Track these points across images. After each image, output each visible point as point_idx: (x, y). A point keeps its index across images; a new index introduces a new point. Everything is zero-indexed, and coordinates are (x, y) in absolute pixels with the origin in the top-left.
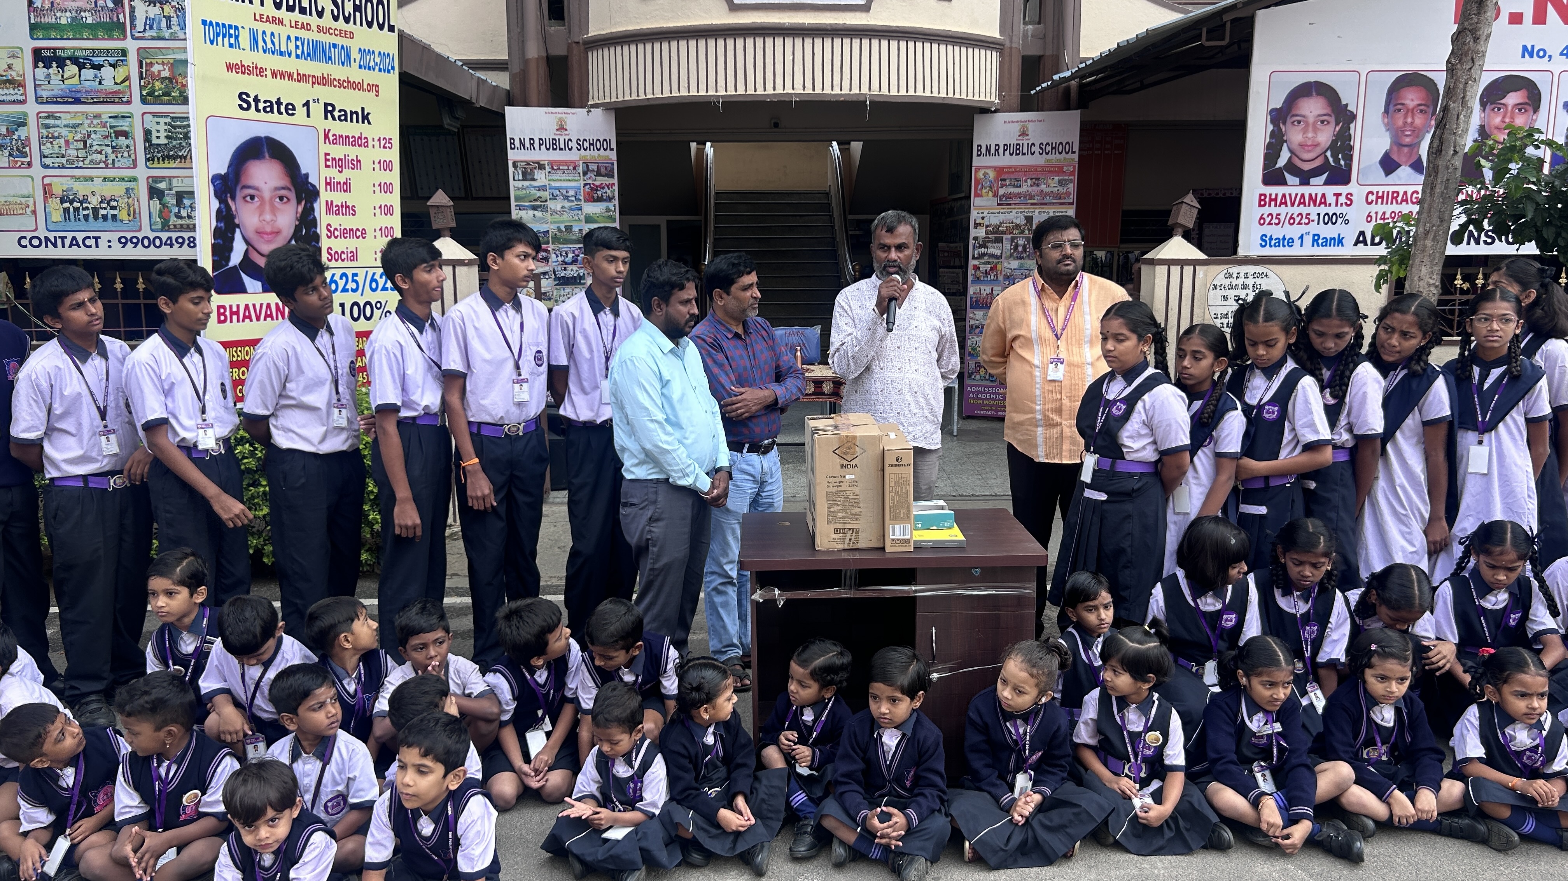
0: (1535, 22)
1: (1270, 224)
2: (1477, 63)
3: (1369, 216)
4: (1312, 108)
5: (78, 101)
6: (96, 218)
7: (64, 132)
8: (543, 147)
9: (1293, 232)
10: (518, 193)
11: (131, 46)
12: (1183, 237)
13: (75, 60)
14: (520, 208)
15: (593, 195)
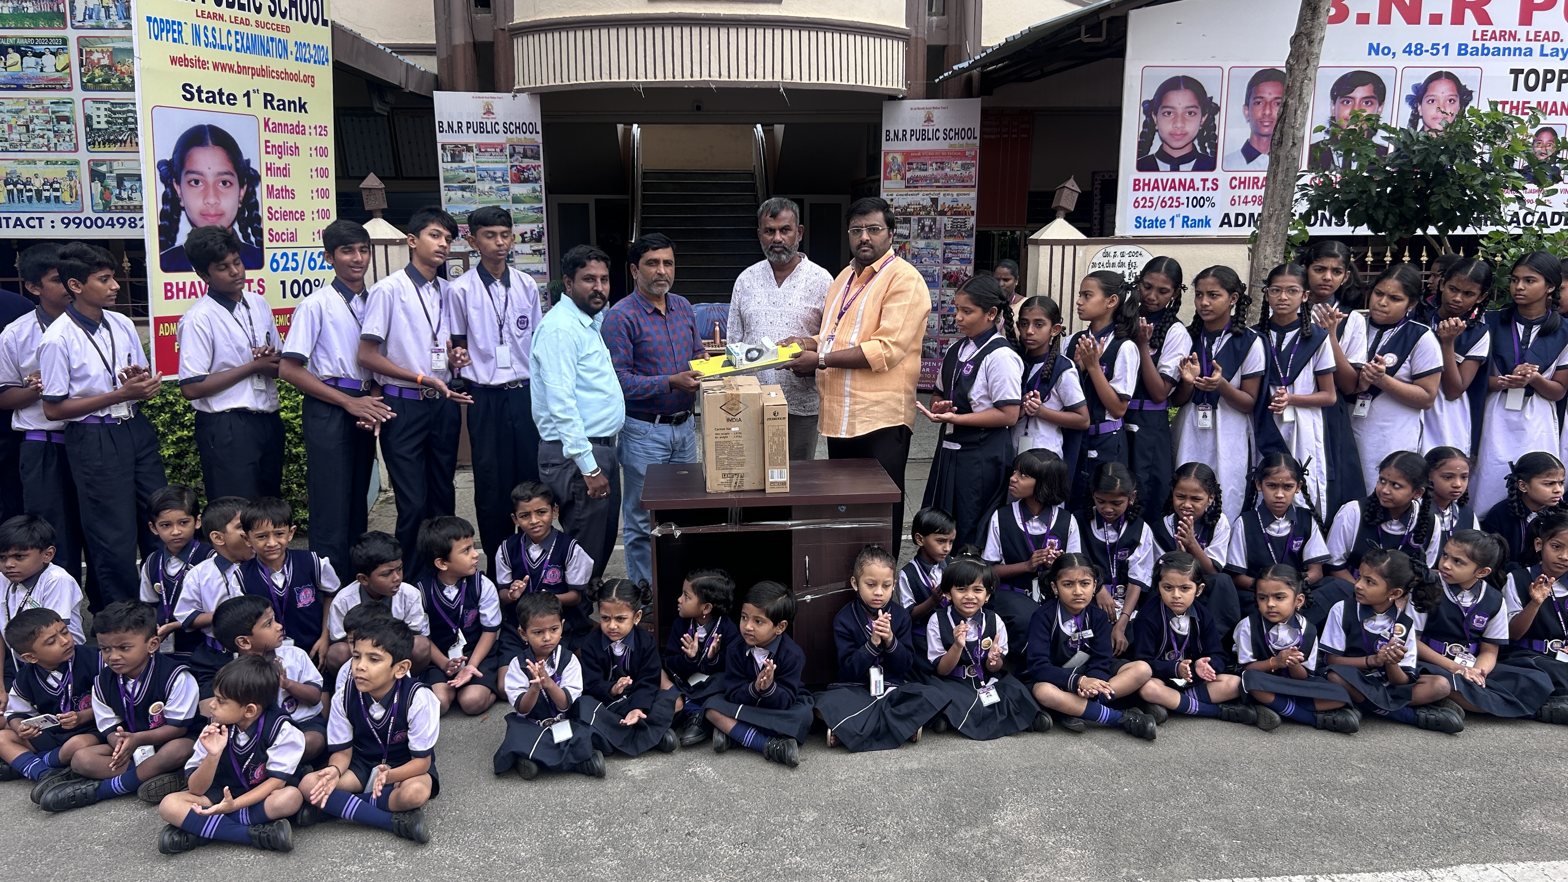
0: (1381, 22)
1: (1144, 206)
2: (1312, 64)
3: (1233, 199)
4: (1181, 100)
5: (20, 88)
6: (39, 199)
7: (7, 117)
8: (471, 130)
9: (1165, 214)
10: (447, 174)
11: (72, 35)
12: (1066, 219)
13: (17, 49)
14: (449, 189)
15: (520, 177)
